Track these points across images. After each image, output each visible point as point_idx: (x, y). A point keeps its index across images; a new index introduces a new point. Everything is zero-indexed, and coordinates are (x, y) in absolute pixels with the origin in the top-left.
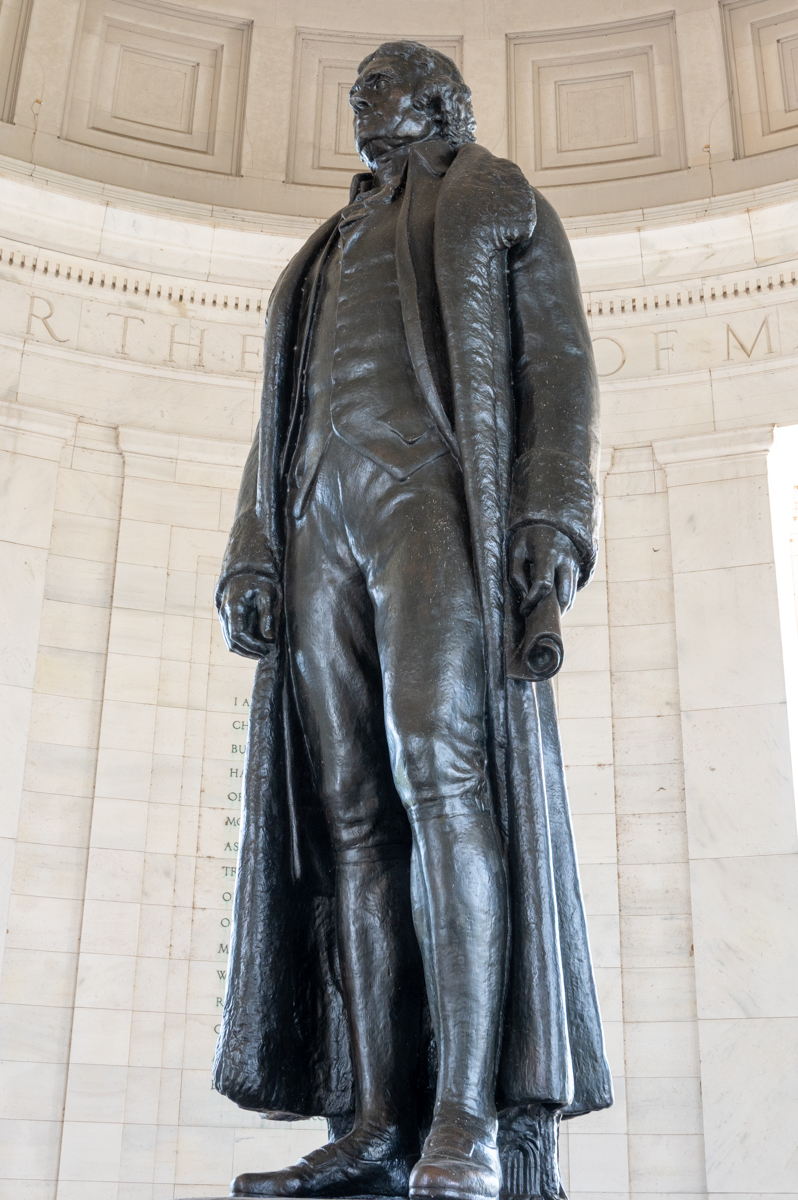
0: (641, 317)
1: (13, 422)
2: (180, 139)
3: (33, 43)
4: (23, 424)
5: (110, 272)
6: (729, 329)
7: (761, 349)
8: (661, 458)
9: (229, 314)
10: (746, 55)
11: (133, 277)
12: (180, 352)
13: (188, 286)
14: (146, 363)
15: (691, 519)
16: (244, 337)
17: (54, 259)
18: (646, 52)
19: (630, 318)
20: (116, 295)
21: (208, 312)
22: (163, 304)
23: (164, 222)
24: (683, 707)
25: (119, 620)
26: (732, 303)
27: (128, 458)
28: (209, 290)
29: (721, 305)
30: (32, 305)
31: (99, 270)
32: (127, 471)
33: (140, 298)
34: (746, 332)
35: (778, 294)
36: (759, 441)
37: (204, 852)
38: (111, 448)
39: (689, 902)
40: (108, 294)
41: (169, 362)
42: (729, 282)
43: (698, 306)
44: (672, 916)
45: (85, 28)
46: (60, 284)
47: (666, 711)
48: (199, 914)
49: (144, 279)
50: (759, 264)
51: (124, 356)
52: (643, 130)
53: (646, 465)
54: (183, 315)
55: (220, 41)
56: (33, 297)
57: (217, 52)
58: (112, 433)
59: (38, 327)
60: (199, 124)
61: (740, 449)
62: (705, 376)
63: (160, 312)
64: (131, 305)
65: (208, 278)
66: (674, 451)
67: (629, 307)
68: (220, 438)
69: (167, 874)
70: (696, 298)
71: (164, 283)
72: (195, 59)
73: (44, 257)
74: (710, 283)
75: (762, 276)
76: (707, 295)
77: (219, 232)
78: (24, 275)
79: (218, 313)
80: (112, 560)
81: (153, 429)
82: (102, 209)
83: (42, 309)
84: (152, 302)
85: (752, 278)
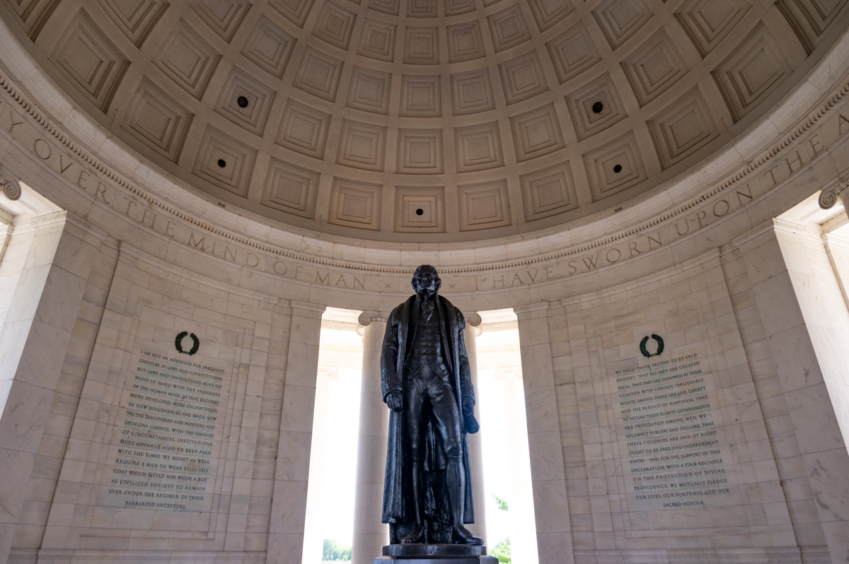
0: (294, 260)
1: (86, 229)
2: (158, 142)
3: (120, 88)
4: (89, 231)
5: (131, 184)
6: (318, 273)
7: (326, 282)
8: (293, 305)
9: (167, 213)
10: (337, 194)
11: (139, 188)
12: (146, 220)
13: (156, 198)
14: (135, 221)
15: (298, 326)
16: (169, 222)
17: (113, 172)
18: (309, 180)
19: (291, 259)
20: (130, 193)
21: (160, 210)
22: (145, 202)
23: (158, 176)
24: (286, 383)
25: (107, 314)
26: (321, 266)
27: (121, 253)
28: (164, 203)
29: (318, 265)
30: (99, 186)
31: (128, 182)
32: (120, 258)
33: (138, 197)
34: (323, 275)
35: (334, 268)
36: (322, 309)
37: (121, 405)
38: (116, 248)
39: (278, 443)
40: (127, 191)
41: (142, 222)
42: (322, 259)
43: (311, 263)
44: (271, 447)
45: (138, 90)
46: (112, 182)
47: (280, 383)
48: (116, 428)
49: (142, 190)
50: (332, 258)
51: (127, 214)
52: (302, 201)
53: (286, 306)
54: (150, 207)
55: (181, 115)
56: (100, 183)
57: (178, 118)
58: (117, 242)
59: (100, 194)
60: (166, 139)
61: (316, 310)
62: (309, 284)
63: (142, 204)
64: (134, 198)
65: (165, 199)
66: (297, 304)
67: (292, 256)
68: (154, 256)
69: (107, 411)
70: (312, 261)
71: (149, 195)
72: (170, 117)
73: (110, 170)
74: (317, 258)
75: (332, 262)
76: (315, 261)
77: (175, 186)
78: (100, 174)
79: (163, 212)
80: (107, 289)
81: (132, 245)
82: (139, 163)
83: (102, 188)
84: (142, 200)
85: (329, 261)
